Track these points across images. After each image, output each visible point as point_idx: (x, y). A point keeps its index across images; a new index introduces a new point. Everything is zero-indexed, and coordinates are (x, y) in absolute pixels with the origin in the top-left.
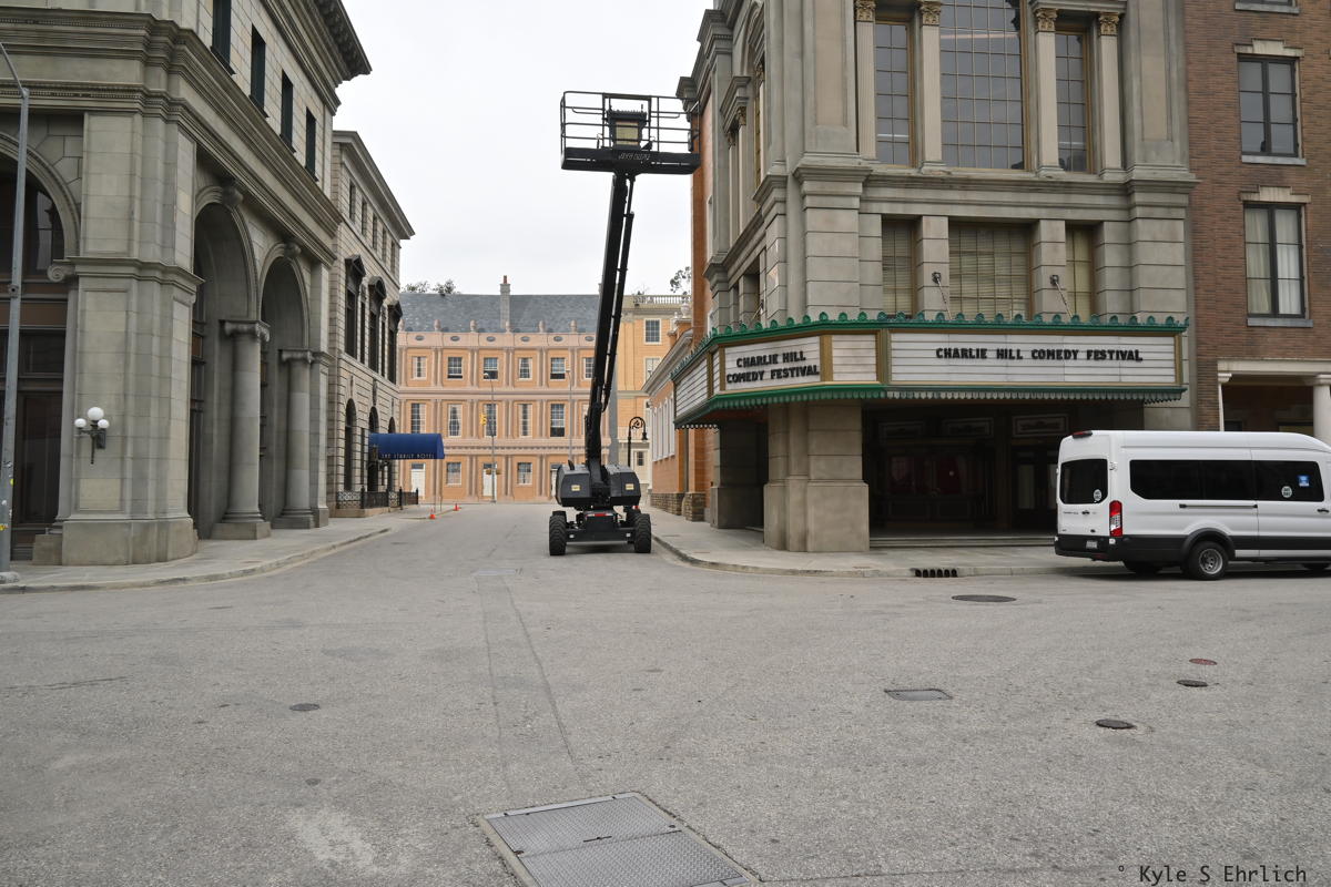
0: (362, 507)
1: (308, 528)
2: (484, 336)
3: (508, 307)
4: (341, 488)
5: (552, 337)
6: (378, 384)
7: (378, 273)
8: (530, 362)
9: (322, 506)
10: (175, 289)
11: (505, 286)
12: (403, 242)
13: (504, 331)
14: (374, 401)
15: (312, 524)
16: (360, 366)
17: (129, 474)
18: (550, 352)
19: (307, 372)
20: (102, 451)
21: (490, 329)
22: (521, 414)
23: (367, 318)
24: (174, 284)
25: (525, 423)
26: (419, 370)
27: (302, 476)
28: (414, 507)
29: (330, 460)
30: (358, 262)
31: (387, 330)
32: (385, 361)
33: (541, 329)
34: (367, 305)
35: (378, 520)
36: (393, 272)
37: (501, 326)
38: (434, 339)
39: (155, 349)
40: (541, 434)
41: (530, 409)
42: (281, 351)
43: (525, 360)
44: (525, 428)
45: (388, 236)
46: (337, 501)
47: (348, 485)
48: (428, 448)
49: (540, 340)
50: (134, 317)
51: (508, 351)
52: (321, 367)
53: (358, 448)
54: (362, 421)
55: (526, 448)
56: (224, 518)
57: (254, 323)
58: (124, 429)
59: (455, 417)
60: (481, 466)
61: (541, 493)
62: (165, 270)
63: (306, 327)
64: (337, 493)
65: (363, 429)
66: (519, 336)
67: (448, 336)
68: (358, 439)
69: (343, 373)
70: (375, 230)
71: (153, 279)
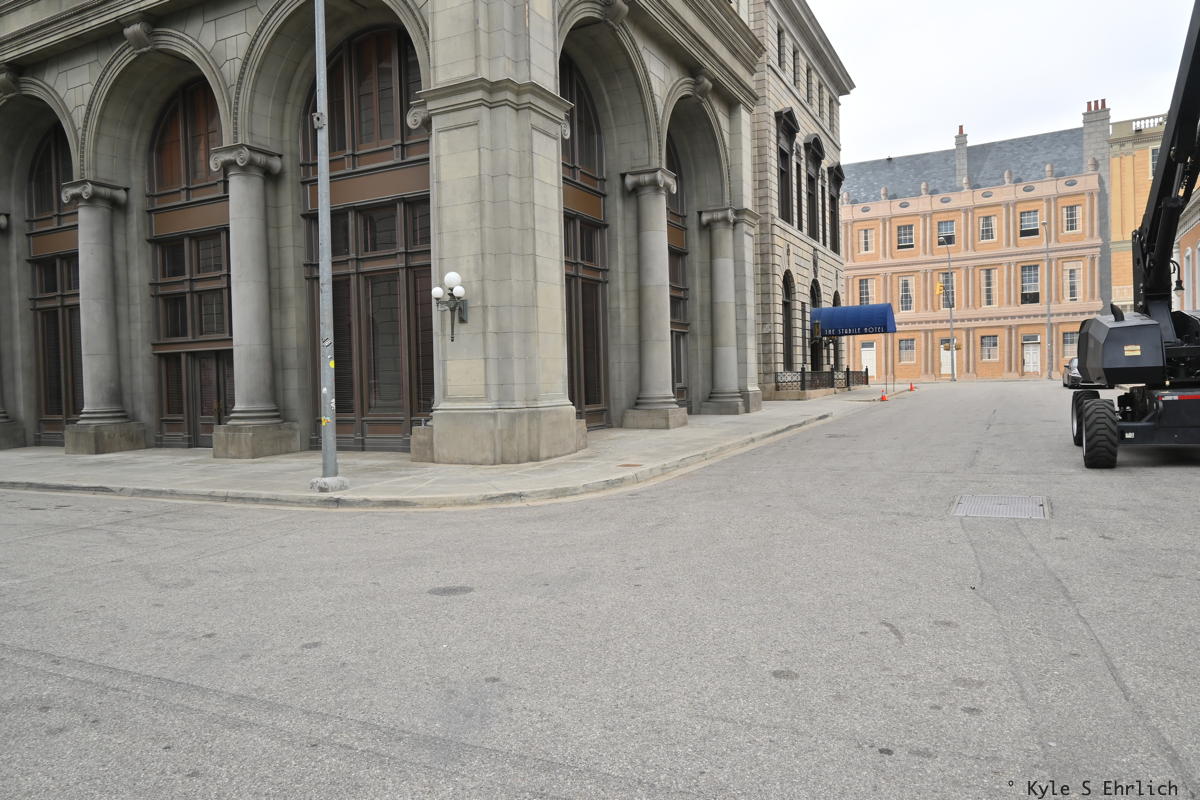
0: (803, 388)
1: (736, 412)
2: (937, 198)
3: (965, 161)
4: (780, 368)
5: (1020, 187)
6: (820, 255)
7: (815, 130)
8: (994, 221)
9: (753, 388)
10: (533, 114)
11: (961, 136)
12: (842, 99)
13: (962, 188)
14: (815, 273)
15: (741, 408)
16: (797, 233)
17: (492, 352)
18: (1019, 205)
19: (729, 234)
20: (463, 327)
21: (945, 189)
22: (984, 281)
23: (804, 181)
24: (530, 107)
25: (989, 291)
26: (866, 243)
27: (728, 354)
28: (864, 387)
29: (765, 340)
30: (790, 114)
31: (827, 195)
32: (826, 229)
33: (1007, 180)
34: (803, 166)
35: (821, 402)
36: (833, 132)
37: (958, 186)
38: (882, 208)
39: (514, 194)
40: (1009, 302)
41: (995, 274)
42: (700, 213)
43: (987, 218)
44: (989, 297)
45: (824, 90)
46: (777, 382)
47: (789, 364)
48: (876, 321)
49: (1006, 193)
50: (486, 154)
51: (966, 212)
52: (745, 227)
53: (799, 323)
54: (802, 294)
55: (991, 319)
56: (637, 404)
57: (655, 171)
58: (484, 299)
59: (906, 290)
60: (937, 341)
61: (1010, 369)
62: (519, 90)
63: (726, 181)
64: (776, 373)
65: (803, 304)
66: (979, 192)
67: (897, 203)
68: (798, 314)
69: (777, 240)
70: (809, 83)
71: (506, 103)
